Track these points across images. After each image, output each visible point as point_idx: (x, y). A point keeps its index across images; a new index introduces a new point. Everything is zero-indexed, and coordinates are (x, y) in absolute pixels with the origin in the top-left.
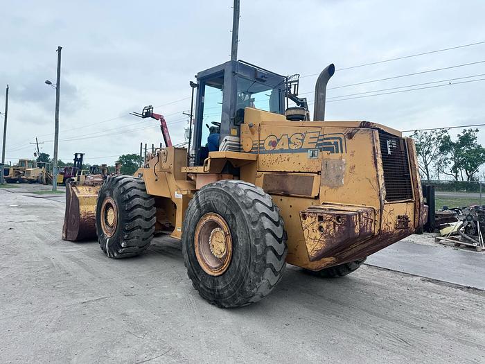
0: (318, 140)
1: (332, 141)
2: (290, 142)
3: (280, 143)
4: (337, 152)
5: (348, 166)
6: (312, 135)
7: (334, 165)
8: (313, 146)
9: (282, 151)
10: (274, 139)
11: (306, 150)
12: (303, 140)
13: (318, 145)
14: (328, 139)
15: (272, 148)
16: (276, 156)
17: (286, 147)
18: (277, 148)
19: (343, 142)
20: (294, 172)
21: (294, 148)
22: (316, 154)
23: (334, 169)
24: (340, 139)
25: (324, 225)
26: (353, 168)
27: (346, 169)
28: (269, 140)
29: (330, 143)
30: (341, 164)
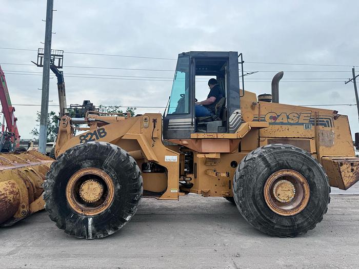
0: (310, 118)
1: (325, 120)
2: (288, 117)
3: (280, 118)
4: (329, 126)
5: (336, 135)
6: (306, 115)
7: (327, 134)
8: (307, 122)
9: (282, 123)
10: (274, 115)
11: (302, 124)
12: (299, 118)
13: (310, 121)
14: (322, 118)
15: (273, 121)
16: (277, 127)
17: (285, 121)
18: (277, 121)
19: (332, 121)
20: (294, 138)
21: (292, 122)
22: (309, 127)
23: (327, 136)
24: (330, 119)
25: (355, 168)
26: (339, 136)
27: (335, 136)
28: (269, 115)
29: (324, 121)
30: (331, 133)
